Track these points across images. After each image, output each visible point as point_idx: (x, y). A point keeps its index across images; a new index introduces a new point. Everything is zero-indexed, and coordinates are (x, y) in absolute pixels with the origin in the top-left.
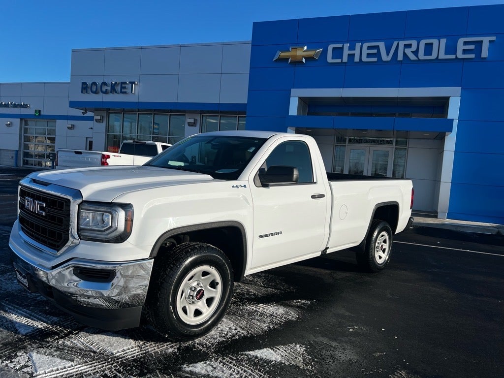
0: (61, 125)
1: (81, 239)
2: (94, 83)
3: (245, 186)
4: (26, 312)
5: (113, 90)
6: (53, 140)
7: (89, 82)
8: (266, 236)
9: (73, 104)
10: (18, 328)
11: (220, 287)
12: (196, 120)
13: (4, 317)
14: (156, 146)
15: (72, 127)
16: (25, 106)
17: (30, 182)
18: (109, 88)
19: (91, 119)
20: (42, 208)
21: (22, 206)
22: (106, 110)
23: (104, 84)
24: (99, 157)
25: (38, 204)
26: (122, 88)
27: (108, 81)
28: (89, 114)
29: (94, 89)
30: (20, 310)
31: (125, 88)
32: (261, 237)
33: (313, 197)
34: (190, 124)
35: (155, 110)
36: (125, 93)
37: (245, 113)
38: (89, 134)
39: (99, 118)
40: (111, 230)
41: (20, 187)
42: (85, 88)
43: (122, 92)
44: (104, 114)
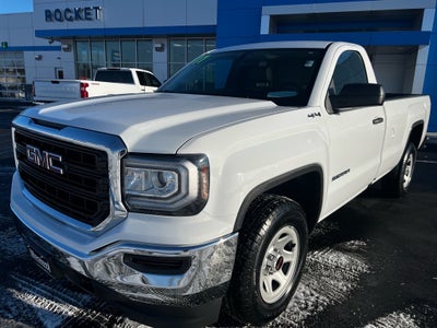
0: (29, 56)
1: (128, 211)
2: (57, 10)
3: (319, 114)
4: (45, 289)
5: (78, 17)
6: (22, 71)
7: (53, 10)
8: (338, 177)
9: (39, 34)
10: (42, 319)
11: (296, 249)
12: (163, 45)
13: (19, 300)
14: (130, 73)
15: (40, 58)
17: (30, 123)
18: (73, 15)
19: (58, 48)
20: (56, 162)
21: (22, 157)
22: (73, 38)
23: (68, 10)
24: (78, 86)
25: (49, 156)
26: (86, 14)
27: (71, 8)
28: (56, 43)
29: (58, 16)
30: (37, 285)
31: (89, 14)
32: (334, 179)
33: (374, 122)
34: (157, 49)
35: (121, 37)
36: (90, 19)
37: (214, 35)
38: (58, 64)
39: (66, 46)
40: (179, 196)
41: (13, 129)
42: (49, 16)
43: (87, 19)
44: (71, 42)
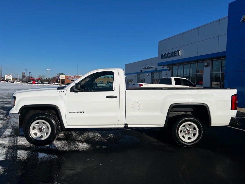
2: (165, 54)
5: (172, 56)
9: (159, 64)
11: (50, 129)
14: (171, 79)
16: (152, 67)
18: (170, 55)
19: (166, 70)
27: (170, 52)
29: (165, 56)
31: (176, 53)
33: (107, 97)
34: (206, 66)
35: (191, 61)
36: (176, 56)
43: (175, 56)
44: (171, 66)
